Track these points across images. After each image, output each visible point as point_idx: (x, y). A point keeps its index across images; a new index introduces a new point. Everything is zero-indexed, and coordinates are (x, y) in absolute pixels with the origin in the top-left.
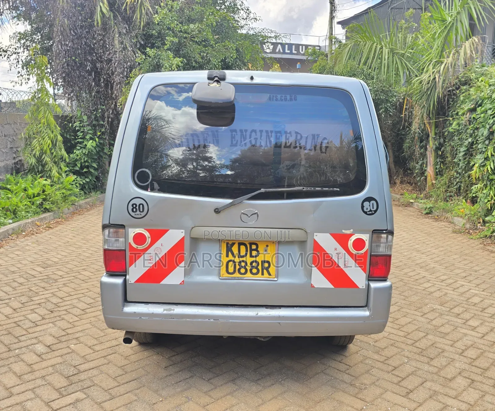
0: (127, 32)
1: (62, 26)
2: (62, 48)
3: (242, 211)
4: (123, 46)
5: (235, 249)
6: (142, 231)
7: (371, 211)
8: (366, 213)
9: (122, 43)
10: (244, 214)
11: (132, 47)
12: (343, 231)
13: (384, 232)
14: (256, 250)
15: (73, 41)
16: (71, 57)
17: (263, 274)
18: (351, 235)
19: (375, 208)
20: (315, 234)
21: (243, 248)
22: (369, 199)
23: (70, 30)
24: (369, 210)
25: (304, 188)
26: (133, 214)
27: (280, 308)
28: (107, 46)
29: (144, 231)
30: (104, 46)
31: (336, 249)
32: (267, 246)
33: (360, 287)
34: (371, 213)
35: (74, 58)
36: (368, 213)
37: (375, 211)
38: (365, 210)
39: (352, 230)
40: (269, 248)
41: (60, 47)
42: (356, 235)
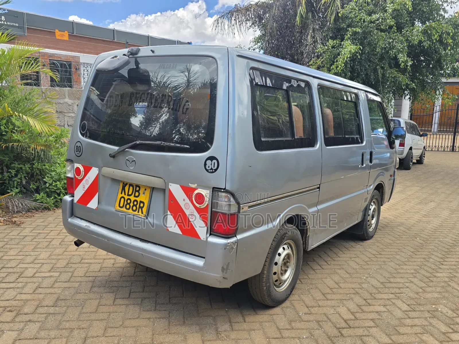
0: (320, 27)
1: (271, 29)
2: (269, 46)
3: (127, 158)
4: (314, 39)
5: (127, 188)
6: (80, 166)
7: (212, 169)
8: (207, 170)
9: (314, 38)
10: (128, 160)
11: (322, 40)
12: (190, 184)
13: (222, 190)
14: (138, 191)
15: (278, 40)
16: (275, 52)
17: (138, 212)
18: (195, 189)
19: (216, 167)
20: (170, 184)
21: (131, 188)
22: (212, 158)
23: (277, 31)
24: (210, 168)
25: (162, 143)
26: (76, 153)
27: (148, 243)
28: (303, 41)
29: (81, 167)
30: (300, 42)
31: (184, 200)
32: (145, 190)
33: (202, 239)
34: (211, 171)
35: (276, 53)
36: (209, 171)
37: (216, 170)
38: (207, 168)
39: (196, 185)
40: (146, 191)
41: (267, 45)
42: (199, 189)
